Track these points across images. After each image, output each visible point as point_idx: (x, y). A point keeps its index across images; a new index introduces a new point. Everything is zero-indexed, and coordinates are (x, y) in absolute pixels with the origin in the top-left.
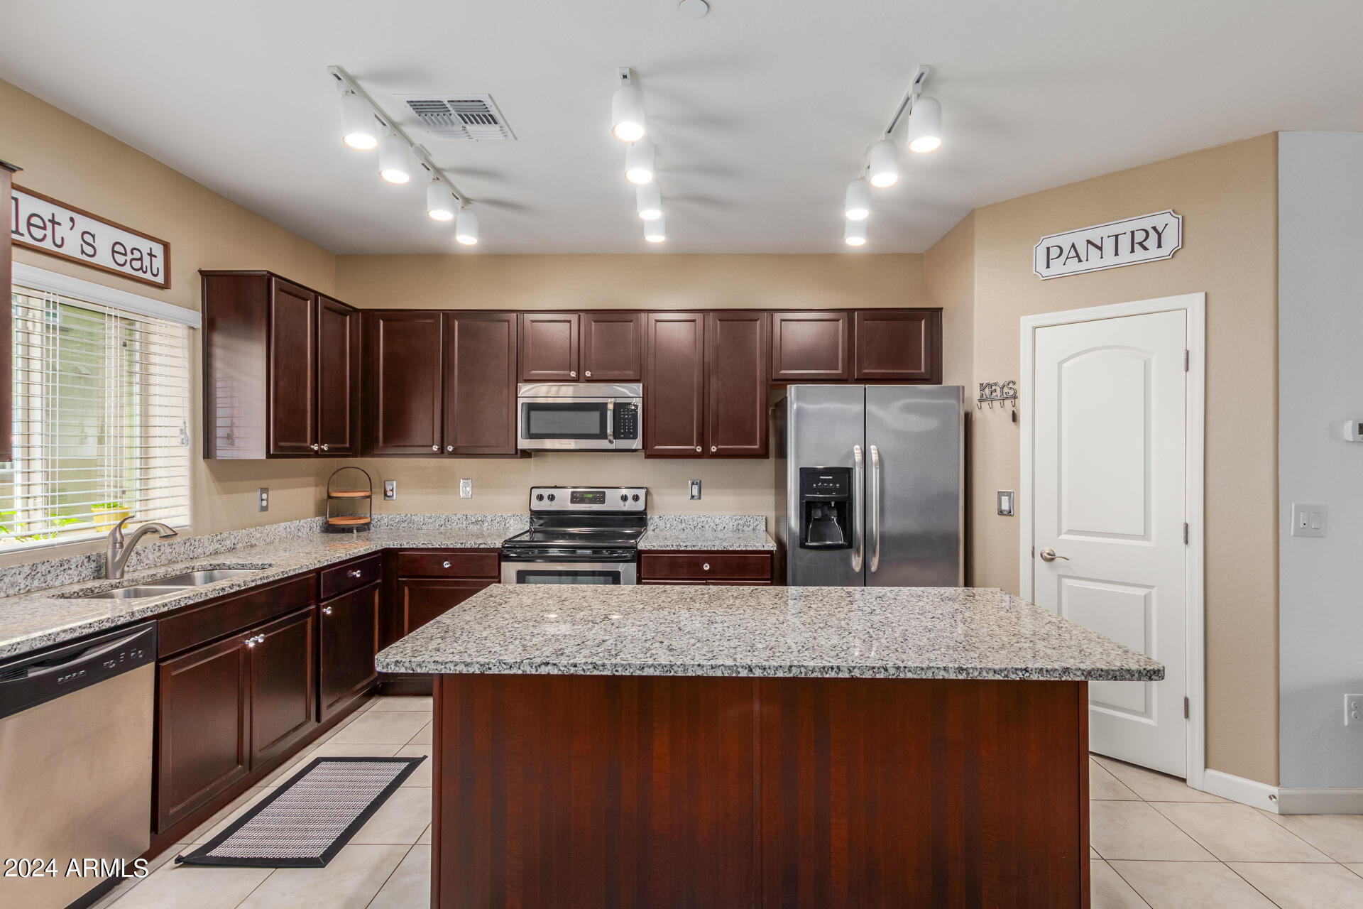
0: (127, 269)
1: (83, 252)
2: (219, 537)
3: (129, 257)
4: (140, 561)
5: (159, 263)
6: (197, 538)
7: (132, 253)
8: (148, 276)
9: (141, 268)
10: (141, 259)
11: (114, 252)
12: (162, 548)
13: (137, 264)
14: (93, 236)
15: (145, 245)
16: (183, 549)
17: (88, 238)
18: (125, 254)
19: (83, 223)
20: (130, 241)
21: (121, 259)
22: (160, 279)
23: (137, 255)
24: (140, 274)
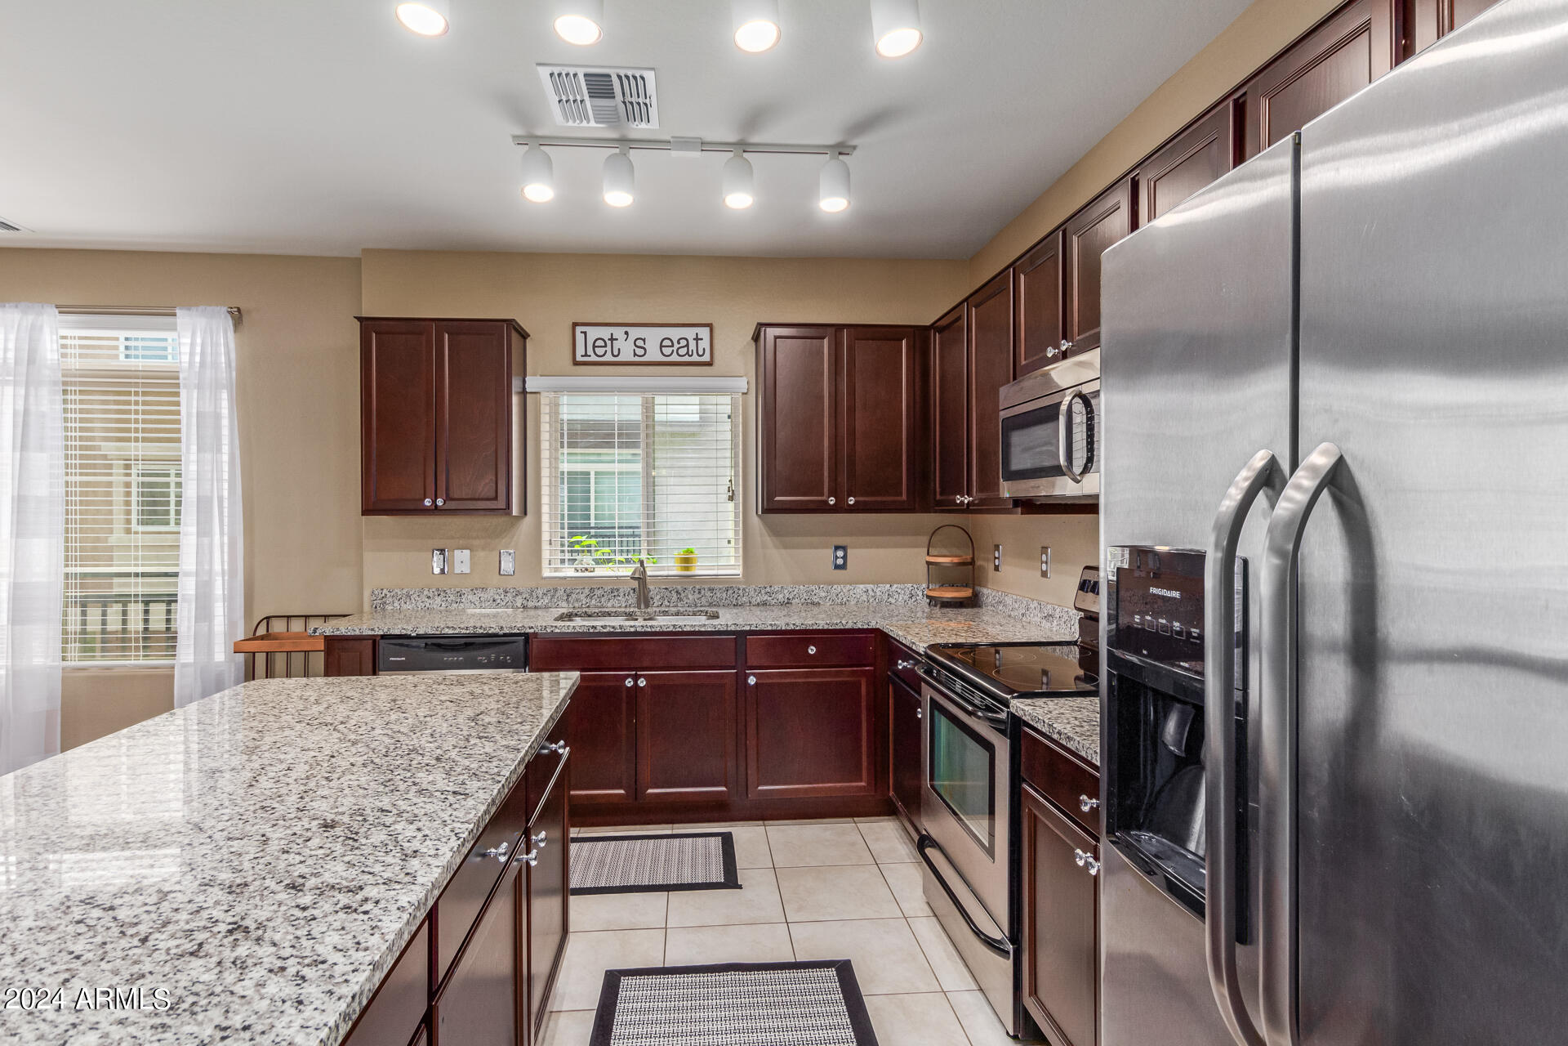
0: (675, 358)
1: (635, 355)
2: (768, 589)
3: (676, 346)
4: (680, 599)
5: (705, 344)
6: (742, 587)
7: (679, 343)
8: (695, 358)
9: (688, 353)
10: (687, 346)
11: (661, 346)
12: (703, 592)
13: (683, 351)
14: (644, 340)
15: (689, 333)
16: (724, 595)
17: (639, 343)
18: (672, 346)
19: (635, 333)
20: (675, 333)
21: (667, 351)
22: (707, 358)
23: (683, 343)
24: (687, 359)
